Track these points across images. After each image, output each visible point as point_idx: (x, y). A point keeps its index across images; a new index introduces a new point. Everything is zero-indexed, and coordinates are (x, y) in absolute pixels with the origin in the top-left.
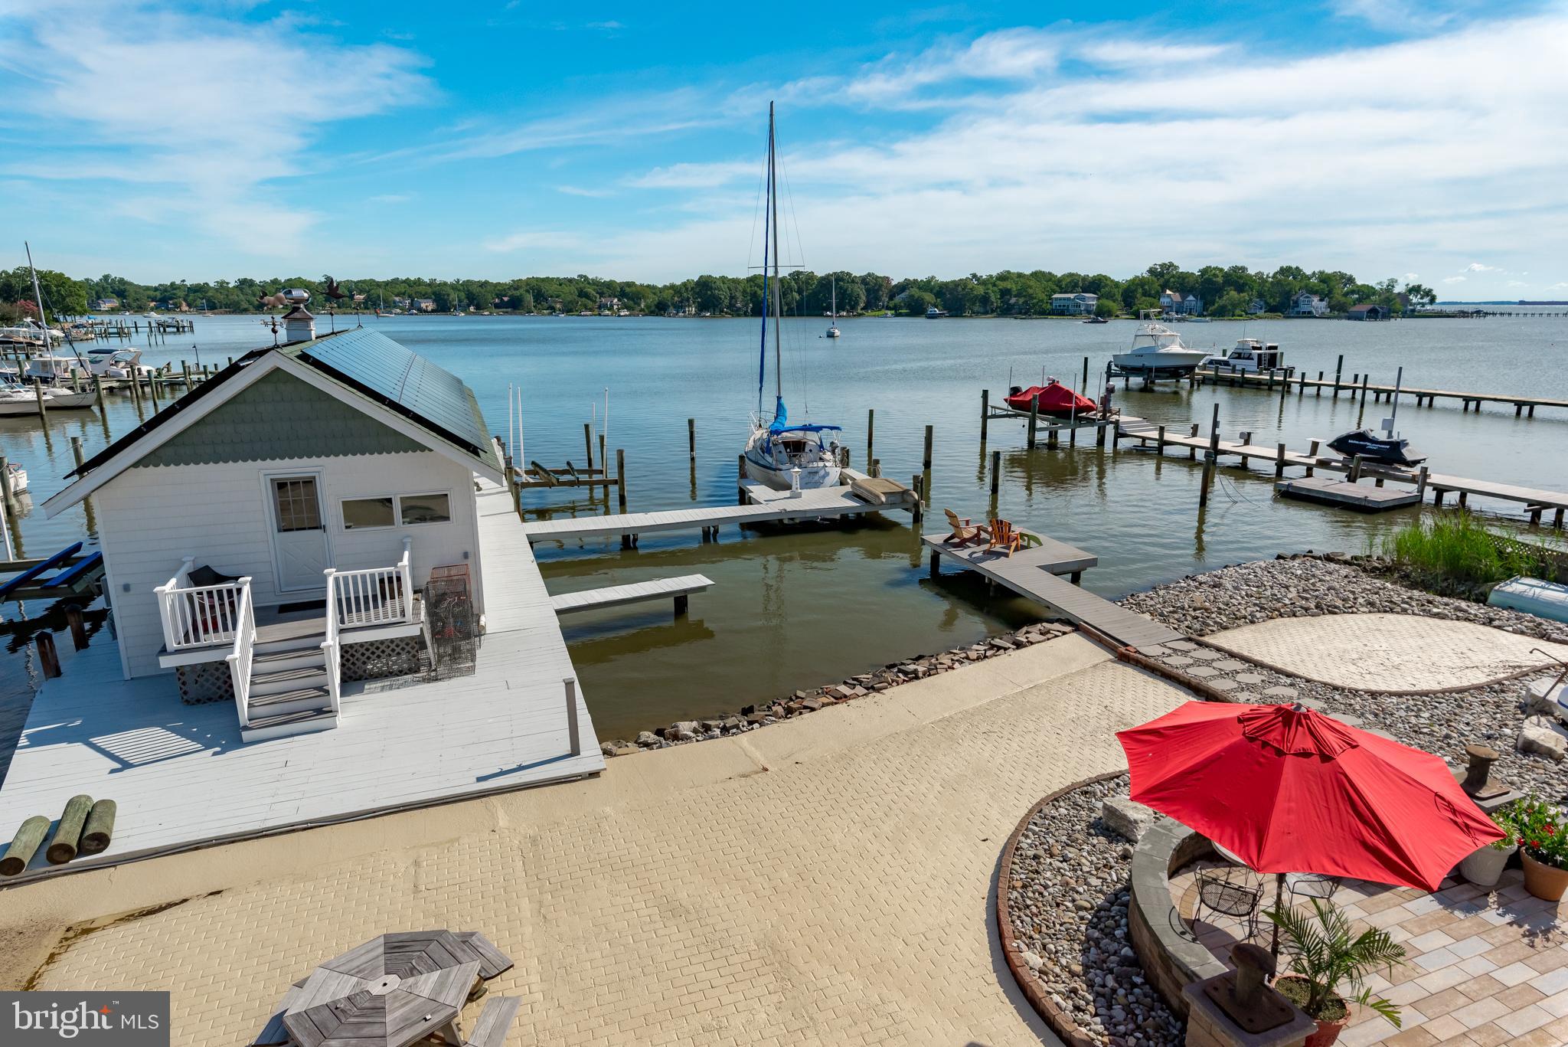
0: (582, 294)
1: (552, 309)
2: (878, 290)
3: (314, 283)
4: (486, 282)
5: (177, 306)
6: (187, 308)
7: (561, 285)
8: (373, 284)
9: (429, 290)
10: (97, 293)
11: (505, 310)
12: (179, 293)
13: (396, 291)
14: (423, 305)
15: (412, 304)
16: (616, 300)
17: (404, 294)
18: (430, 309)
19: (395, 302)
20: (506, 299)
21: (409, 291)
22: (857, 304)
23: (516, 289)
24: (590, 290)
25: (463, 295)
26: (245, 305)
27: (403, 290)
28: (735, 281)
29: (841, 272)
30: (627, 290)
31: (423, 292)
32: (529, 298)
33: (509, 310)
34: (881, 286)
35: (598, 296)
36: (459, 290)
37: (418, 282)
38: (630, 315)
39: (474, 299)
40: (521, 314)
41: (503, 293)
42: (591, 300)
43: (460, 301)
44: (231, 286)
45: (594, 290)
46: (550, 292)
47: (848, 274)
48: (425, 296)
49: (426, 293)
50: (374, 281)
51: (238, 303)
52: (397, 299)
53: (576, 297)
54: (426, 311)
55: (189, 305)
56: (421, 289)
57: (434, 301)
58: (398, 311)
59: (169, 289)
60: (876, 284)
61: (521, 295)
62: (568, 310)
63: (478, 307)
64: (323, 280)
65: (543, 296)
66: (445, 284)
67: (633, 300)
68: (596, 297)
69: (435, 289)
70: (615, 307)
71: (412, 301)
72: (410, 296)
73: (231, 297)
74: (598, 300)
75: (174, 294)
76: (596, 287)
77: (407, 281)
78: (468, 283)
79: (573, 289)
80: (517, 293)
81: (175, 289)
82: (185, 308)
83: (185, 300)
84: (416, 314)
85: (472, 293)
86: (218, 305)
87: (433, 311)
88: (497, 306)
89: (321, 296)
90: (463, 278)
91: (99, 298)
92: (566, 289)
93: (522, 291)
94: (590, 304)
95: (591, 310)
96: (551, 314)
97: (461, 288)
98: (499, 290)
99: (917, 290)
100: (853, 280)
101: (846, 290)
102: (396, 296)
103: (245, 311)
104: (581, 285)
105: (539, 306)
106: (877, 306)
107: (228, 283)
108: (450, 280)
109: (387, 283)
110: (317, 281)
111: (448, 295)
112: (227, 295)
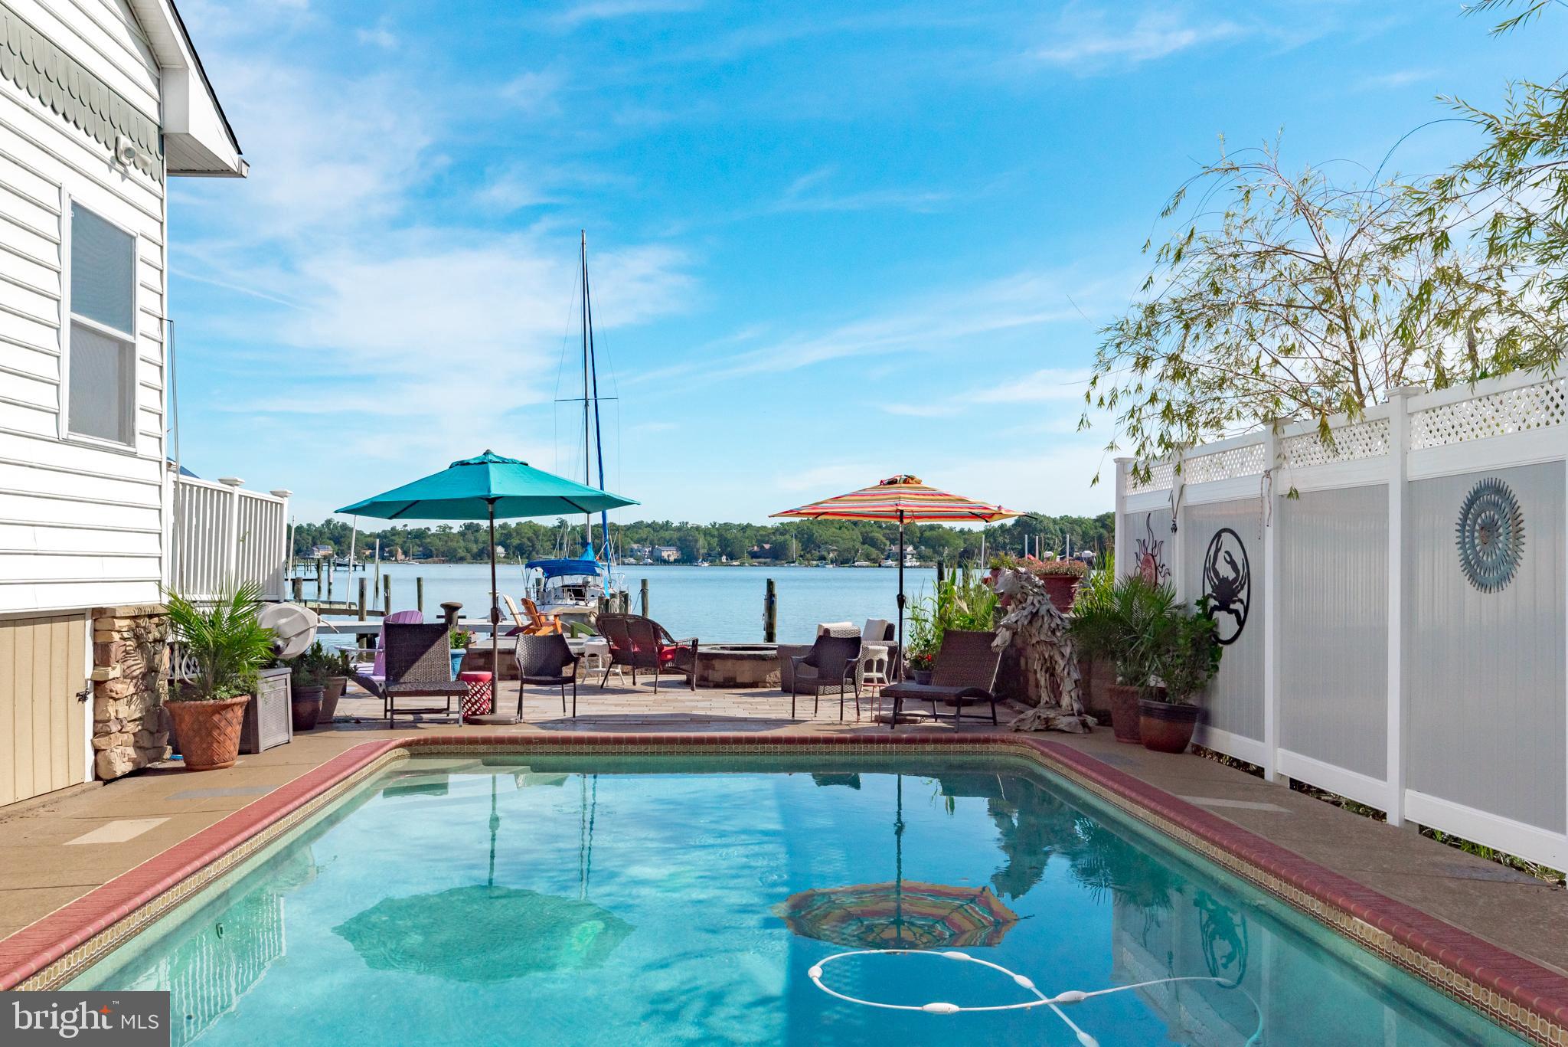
0: (868, 540)
1: (823, 558)
3: (544, 527)
4: (749, 526)
5: (392, 554)
6: (403, 557)
7: (840, 528)
9: (676, 535)
10: (314, 538)
11: (763, 560)
12: (398, 540)
13: (637, 536)
14: (665, 554)
15: (651, 552)
16: (910, 549)
17: (645, 540)
18: (672, 559)
19: (632, 550)
20: (767, 546)
21: (652, 536)
23: (782, 534)
24: (878, 535)
25: (715, 541)
26: (461, 553)
27: (645, 536)
28: (1079, 522)
30: (927, 534)
31: (668, 538)
32: (794, 546)
33: (768, 560)
35: (888, 543)
36: (713, 536)
37: (667, 526)
38: (920, 567)
39: (727, 546)
40: (782, 565)
41: (767, 539)
42: (878, 549)
43: (711, 549)
44: (454, 531)
45: (884, 535)
46: (824, 537)
48: (668, 543)
49: (671, 539)
51: (455, 550)
52: (635, 546)
53: (858, 545)
54: (666, 562)
55: (405, 553)
56: (667, 535)
57: (680, 549)
58: (632, 560)
59: (388, 535)
61: (785, 541)
62: (844, 561)
63: (731, 557)
64: (557, 523)
65: (813, 542)
66: (698, 528)
67: (933, 548)
68: (885, 545)
70: (909, 557)
71: (653, 548)
72: (652, 544)
73: (449, 544)
74: (887, 548)
75: (392, 540)
76: (888, 532)
77: (653, 526)
78: (727, 526)
79: (856, 534)
80: (781, 538)
81: (394, 535)
82: (400, 556)
83: (402, 548)
84: (651, 564)
85: (726, 539)
86: (435, 552)
87: (676, 561)
88: (754, 555)
89: (548, 543)
90: (721, 521)
91: (314, 544)
92: (846, 534)
93: (787, 536)
94: (874, 553)
95: (874, 561)
96: (817, 566)
97: (716, 533)
98: (760, 534)
102: (635, 543)
103: (461, 560)
104: (868, 529)
105: (808, 556)
107: (451, 528)
108: (705, 523)
109: (628, 528)
110: (550, 525)
111: (699, 541)
112: (446, 542)
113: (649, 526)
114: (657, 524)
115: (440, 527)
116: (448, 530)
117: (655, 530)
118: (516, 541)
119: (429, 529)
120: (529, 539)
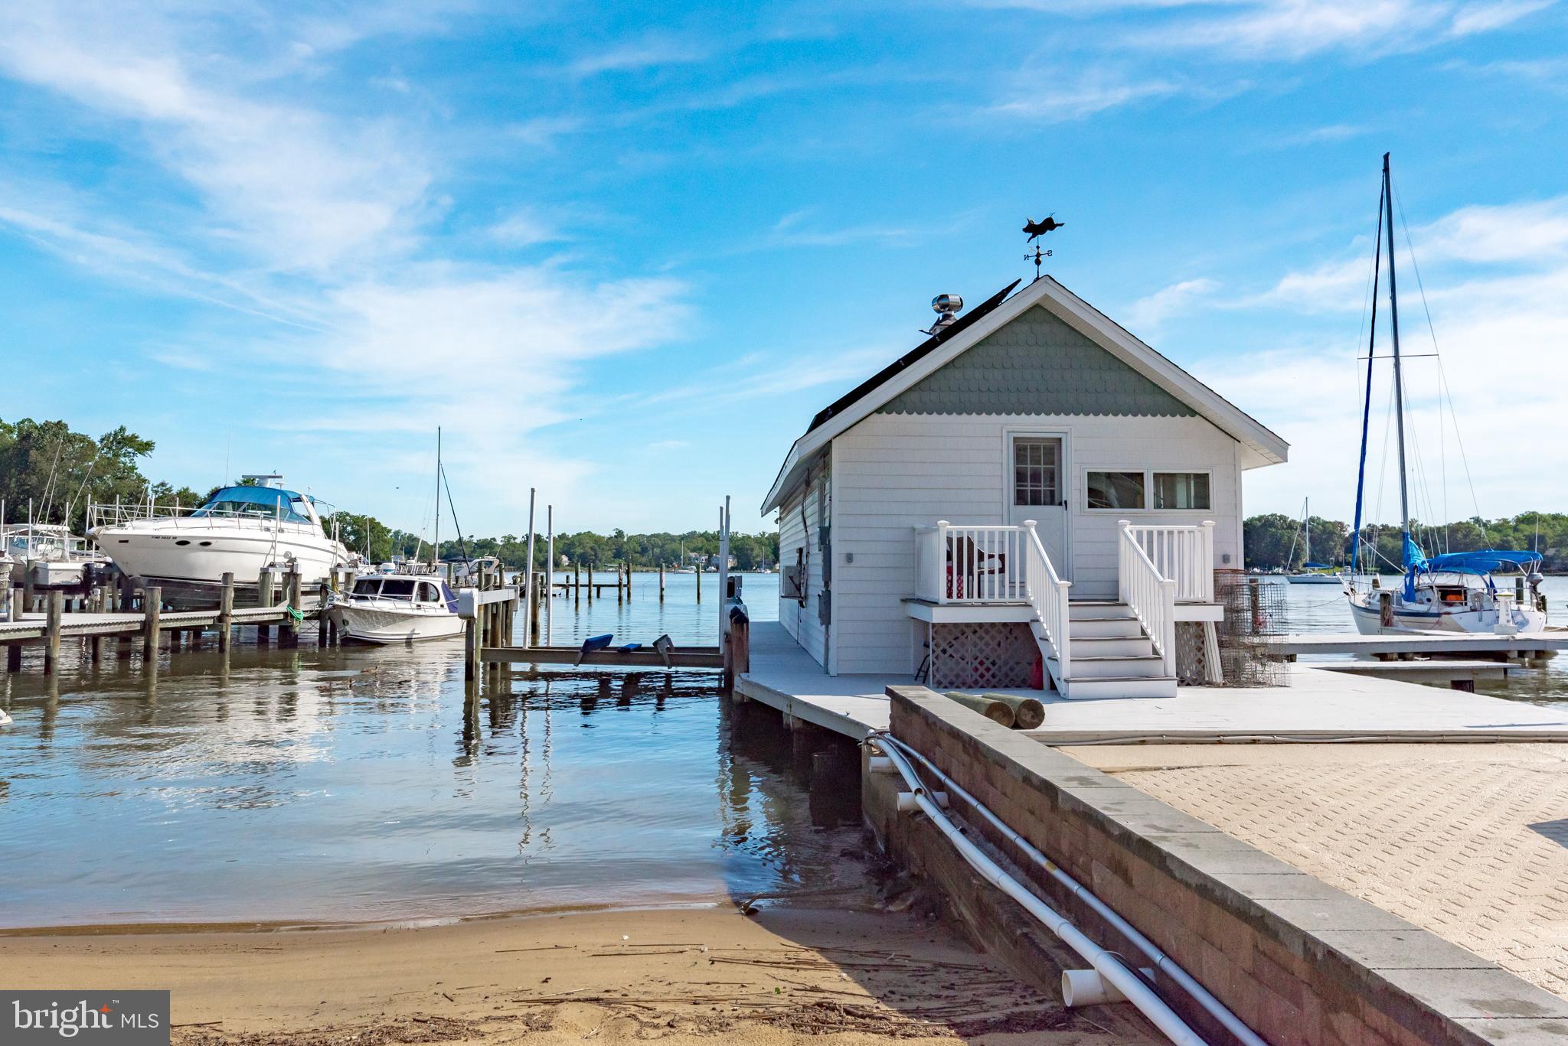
2: (1327, 540)
3: (604, 538)
8: (667, 538)
13: (692, 546)
15: (709, 563)
17: (701, 549)
19: (690, 558)
21: (707, 545)
22: (1297, 557)
27: (700, 545)
29: (1272, 515)
34: (1331, 534)
44: (518, 541)
47: (1281, 517)
49: (727, 548)
50: (669, 535)
52: (693, 555)
58: (693, 568)
60: (1324, 531)
64: (613, 534)
69: (738, 543)
71: (709, 557)
72: (707, 552)
73: (517, 553)
89: (610, 552)
97: (767, 542)
99: (1390, 539)
100: (1291, 526)
101: (1279, 541)
102: (693, 551)
106: (1328, 563)
107: (515, 539)
109: (682, 538)
110: (607, 535)
111: (752, 550)
112: (513, 551)
113: (702, 535)
114: (709, 534)
115: (505, 537)
116: (512, 541)
117: (708, 540)
118: (579, 551)
119: (494, 539)
120: (592, 548)
